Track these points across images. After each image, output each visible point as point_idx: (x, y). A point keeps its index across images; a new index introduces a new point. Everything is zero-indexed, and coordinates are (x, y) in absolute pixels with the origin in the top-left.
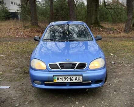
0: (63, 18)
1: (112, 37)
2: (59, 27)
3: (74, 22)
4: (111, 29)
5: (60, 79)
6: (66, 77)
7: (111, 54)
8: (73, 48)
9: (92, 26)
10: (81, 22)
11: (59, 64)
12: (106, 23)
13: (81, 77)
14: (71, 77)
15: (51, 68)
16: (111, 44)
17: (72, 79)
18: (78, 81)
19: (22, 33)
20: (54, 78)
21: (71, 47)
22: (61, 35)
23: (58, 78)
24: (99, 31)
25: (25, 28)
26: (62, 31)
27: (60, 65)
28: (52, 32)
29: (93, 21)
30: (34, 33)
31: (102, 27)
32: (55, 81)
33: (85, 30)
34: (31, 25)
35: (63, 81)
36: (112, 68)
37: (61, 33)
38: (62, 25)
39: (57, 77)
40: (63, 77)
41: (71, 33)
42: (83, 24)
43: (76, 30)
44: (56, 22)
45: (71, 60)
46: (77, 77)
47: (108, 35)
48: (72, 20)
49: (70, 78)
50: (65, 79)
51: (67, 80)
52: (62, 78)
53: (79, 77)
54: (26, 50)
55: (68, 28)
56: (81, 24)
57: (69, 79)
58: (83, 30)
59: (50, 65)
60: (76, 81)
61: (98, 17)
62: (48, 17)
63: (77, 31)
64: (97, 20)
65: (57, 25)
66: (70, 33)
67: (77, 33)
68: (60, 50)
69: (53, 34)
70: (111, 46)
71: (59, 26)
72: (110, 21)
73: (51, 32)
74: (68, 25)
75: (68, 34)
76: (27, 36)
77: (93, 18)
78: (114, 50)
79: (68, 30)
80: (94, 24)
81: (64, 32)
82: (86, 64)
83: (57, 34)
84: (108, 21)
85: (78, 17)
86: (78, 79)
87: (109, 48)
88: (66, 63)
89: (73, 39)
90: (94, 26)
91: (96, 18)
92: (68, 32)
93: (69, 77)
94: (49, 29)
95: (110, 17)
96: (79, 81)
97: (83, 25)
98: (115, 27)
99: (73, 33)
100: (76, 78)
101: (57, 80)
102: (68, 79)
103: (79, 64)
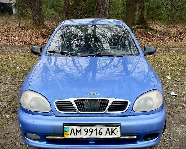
0: (86, 13)
1: (168, 48)
2: (79, 30)
3: (105, 21)
4: (166, 34)
5: (77, 130)
6: (89, 128)
7: (169, 78)
8: (103, 68)
9: (135, 27)
10: (118, 21)
11: (75, 101)
12: (157, 22)
13: (118, 128)
14: (99, 128)
15: (59, 109)
16: (167, 59)
17: (99, 132)
18: (111, 136)
19: (17, 38)
20: (66, 129)
21: (98, 67)
22: (82, 43)
23: (73, 129)
24: (147, 36)
25: (22, 29)
26: (83, 36)
27: (76, 103)
28: (64, 39)
29: (137, 20)
30: (37, 38)
31: (151, 29)
32: (66, 136)
33: (124, 35)
34: (33, 25)
35: (83, 135)
36: (172, 105)
37: (81, 40)
38: (83, 25)
39: (70, 128)
40: (83, 128)
41: (100, 41)
42: (121, 25)
43: (109, 35)
44: (74, 20)
45: (98, 94)
46: (110, 128)
47: (162, 43)
48: (101, 18)
49: (96, 129)
50: (87, 132)
51: (89, 133)
52: (80, 130)
53: (113, 128)
54: (21, 68)
55: (94, 31)
56: (116, 24)
57: (94, 132)
58: (120, 35)
59: (57, 103)
60: (108, 135)
61: (145, 12)
62: (61, 12)
63: (110, 37)
64: (143, 18)
65: (76, 26)
66: (97, 39)
67: (111, 40)
68: (80, 72)
69: (67, 41)
70: (168, 62)
71: (78, 27)
72: (165, 20)
73: (63, 37)
74: (95, 26)
75: (93, 42)
76: (25, 43)
77: (136, 14)
78: (173, 70)
79: (95, 36)
80: (138, 24)
81: (86, 39)
82: (127, 103)
83: (75, 42)
84: (160, 19)
85: (111, 13)
86: (112, 132)
87: (164, 66)
88: (89, 100)
89: (102, 53)
90: (138, 28)
91: (142, 14)
92: (93, 39)
93: (94, 128)
94: (59, 32)
95: (165, 12)
96: (114, 136)
97: (120, 27)
98: (173, 30)
99: (103, 39)
100: (108, 129)
101: (71, 133)
102: (92, 132)
103: (114, 102)
